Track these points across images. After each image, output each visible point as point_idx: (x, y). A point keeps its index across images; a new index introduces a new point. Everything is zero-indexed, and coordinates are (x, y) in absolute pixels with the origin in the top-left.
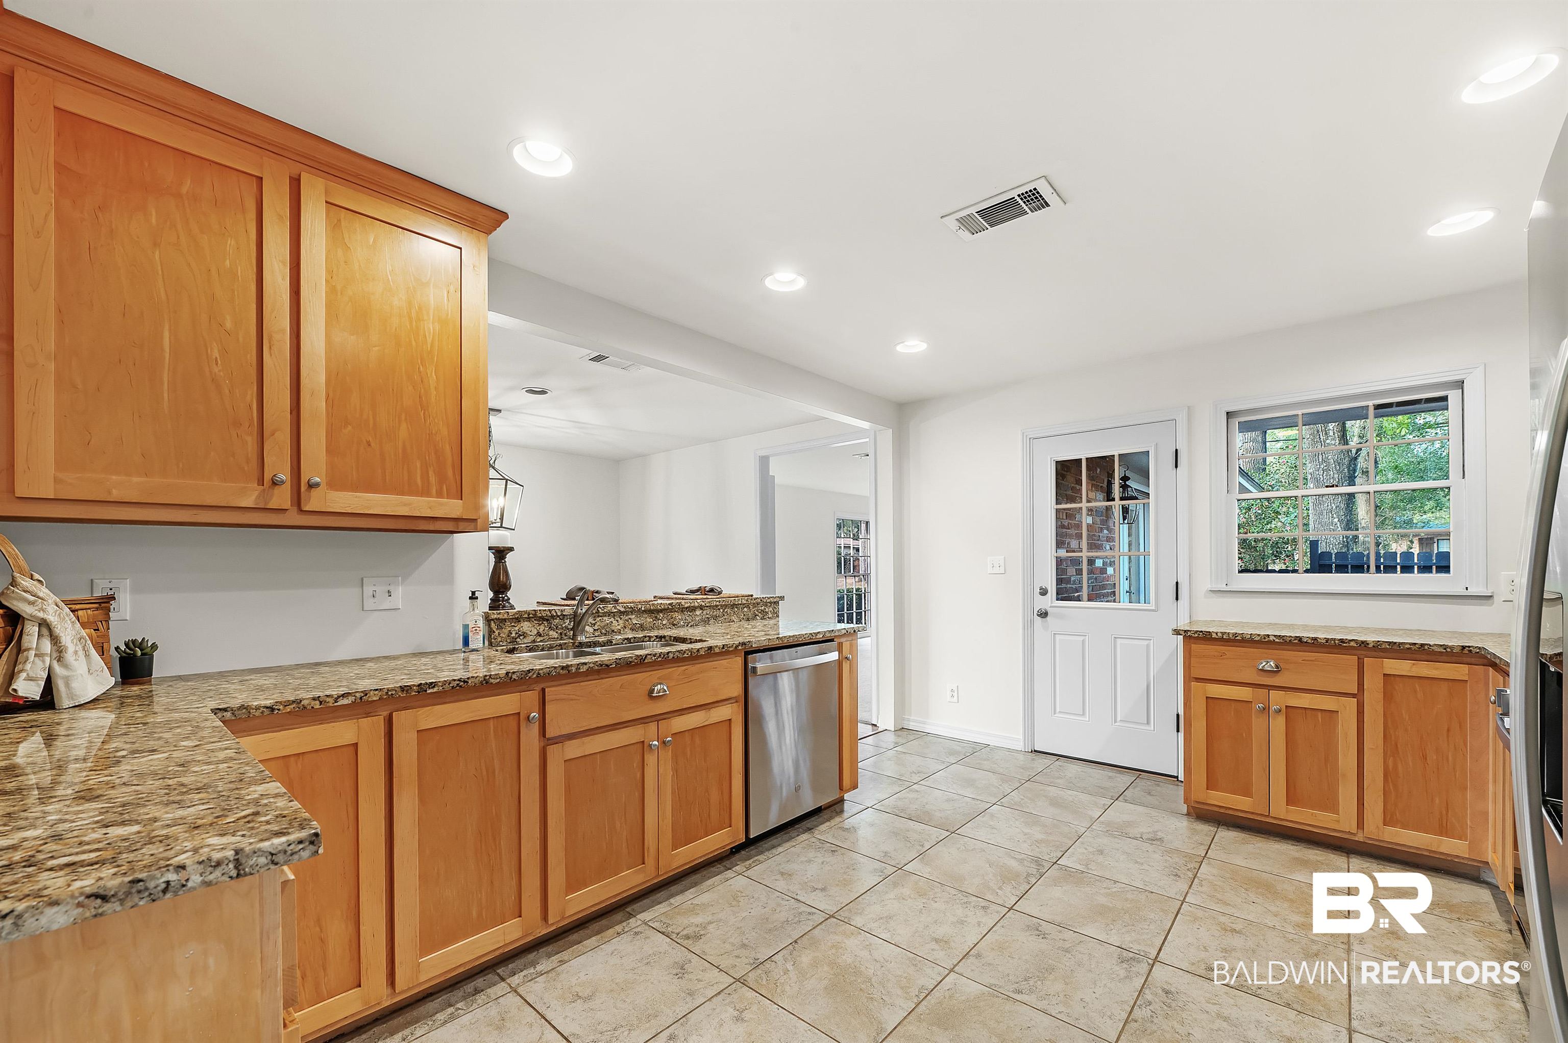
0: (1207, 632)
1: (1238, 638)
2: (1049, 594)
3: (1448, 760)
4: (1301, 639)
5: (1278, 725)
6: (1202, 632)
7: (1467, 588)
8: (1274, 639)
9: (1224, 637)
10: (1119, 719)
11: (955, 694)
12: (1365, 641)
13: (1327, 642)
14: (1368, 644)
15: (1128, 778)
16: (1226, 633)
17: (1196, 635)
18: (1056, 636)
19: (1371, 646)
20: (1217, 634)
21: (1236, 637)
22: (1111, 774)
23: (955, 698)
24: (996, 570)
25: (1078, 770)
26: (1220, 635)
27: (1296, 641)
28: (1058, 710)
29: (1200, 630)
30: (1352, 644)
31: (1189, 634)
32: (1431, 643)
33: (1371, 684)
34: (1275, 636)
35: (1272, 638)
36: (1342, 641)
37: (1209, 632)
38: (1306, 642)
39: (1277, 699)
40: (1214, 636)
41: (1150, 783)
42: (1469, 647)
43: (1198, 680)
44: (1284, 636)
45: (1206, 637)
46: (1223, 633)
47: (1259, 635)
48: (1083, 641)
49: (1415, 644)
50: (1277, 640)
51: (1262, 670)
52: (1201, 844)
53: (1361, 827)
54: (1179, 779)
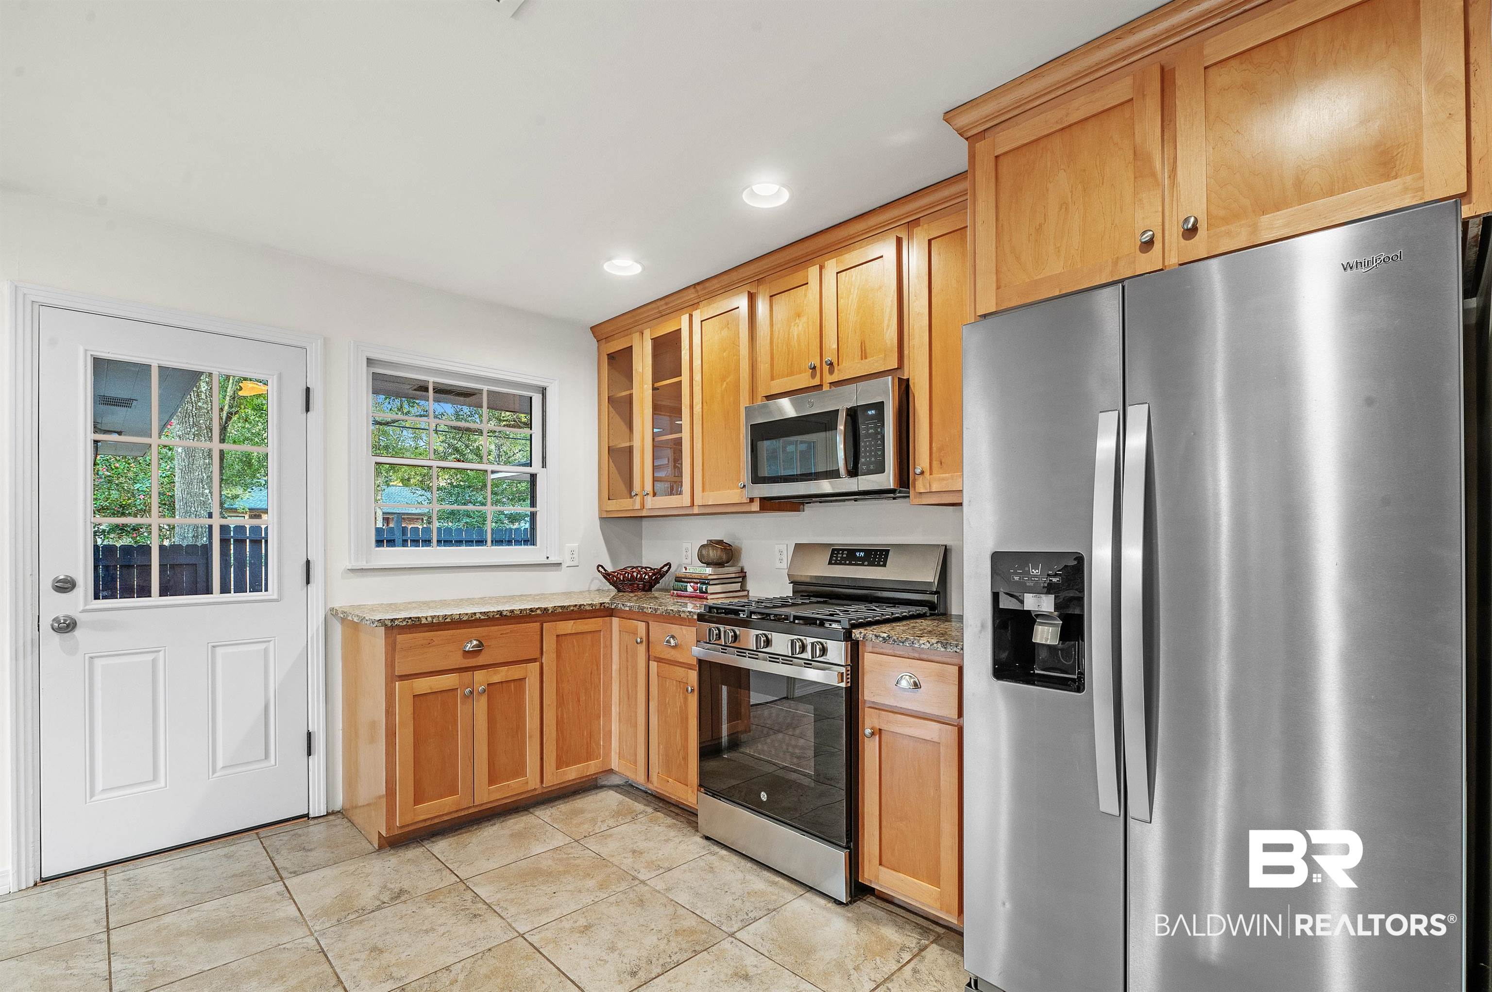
0: (416, 618)
1: (447, 620)
2: (76, 591)
3: (591, 697)
4: (502, 613)
5: (481, 706)
6: (410, 618)
7: (548, 558)
8: (480, 616)
9: (434, 621)
10: (220, 764)
12: (547, 608)
13: (521, 613)
14: (548, 610)
15: (249, 847)
16: (435, 616)
17: (405, 623)
18: (96, 660)
19: (550, 611)
20: (426, 619)
21: (445, 619)
22: (226, 850)
25: (166, 870)
26: (429, 619)
27: (498, 616)
28: (99, 786)
29: (409, 617)
30: (539, 612)
31: (397, 622)
32: (585, 604)
33: (549, 644)
34: (481, 613)
35: (478, 616)
36: (531, 610)
37: (419, 618)
38: (505, 616)
39: (481, 678)
40: (424, 621)
41: (286, 838)
42: (604, 603)
43: (402, 678)
44: (488, 612)
45: (414, 625)
46: (433, 617)
47: (467, 614)
48: (154, 662)
49: (576, 605)
50: (483, 617)
51: (469, 652)
52: (438, 870)
53: (542, 782)
54: (311, 815)
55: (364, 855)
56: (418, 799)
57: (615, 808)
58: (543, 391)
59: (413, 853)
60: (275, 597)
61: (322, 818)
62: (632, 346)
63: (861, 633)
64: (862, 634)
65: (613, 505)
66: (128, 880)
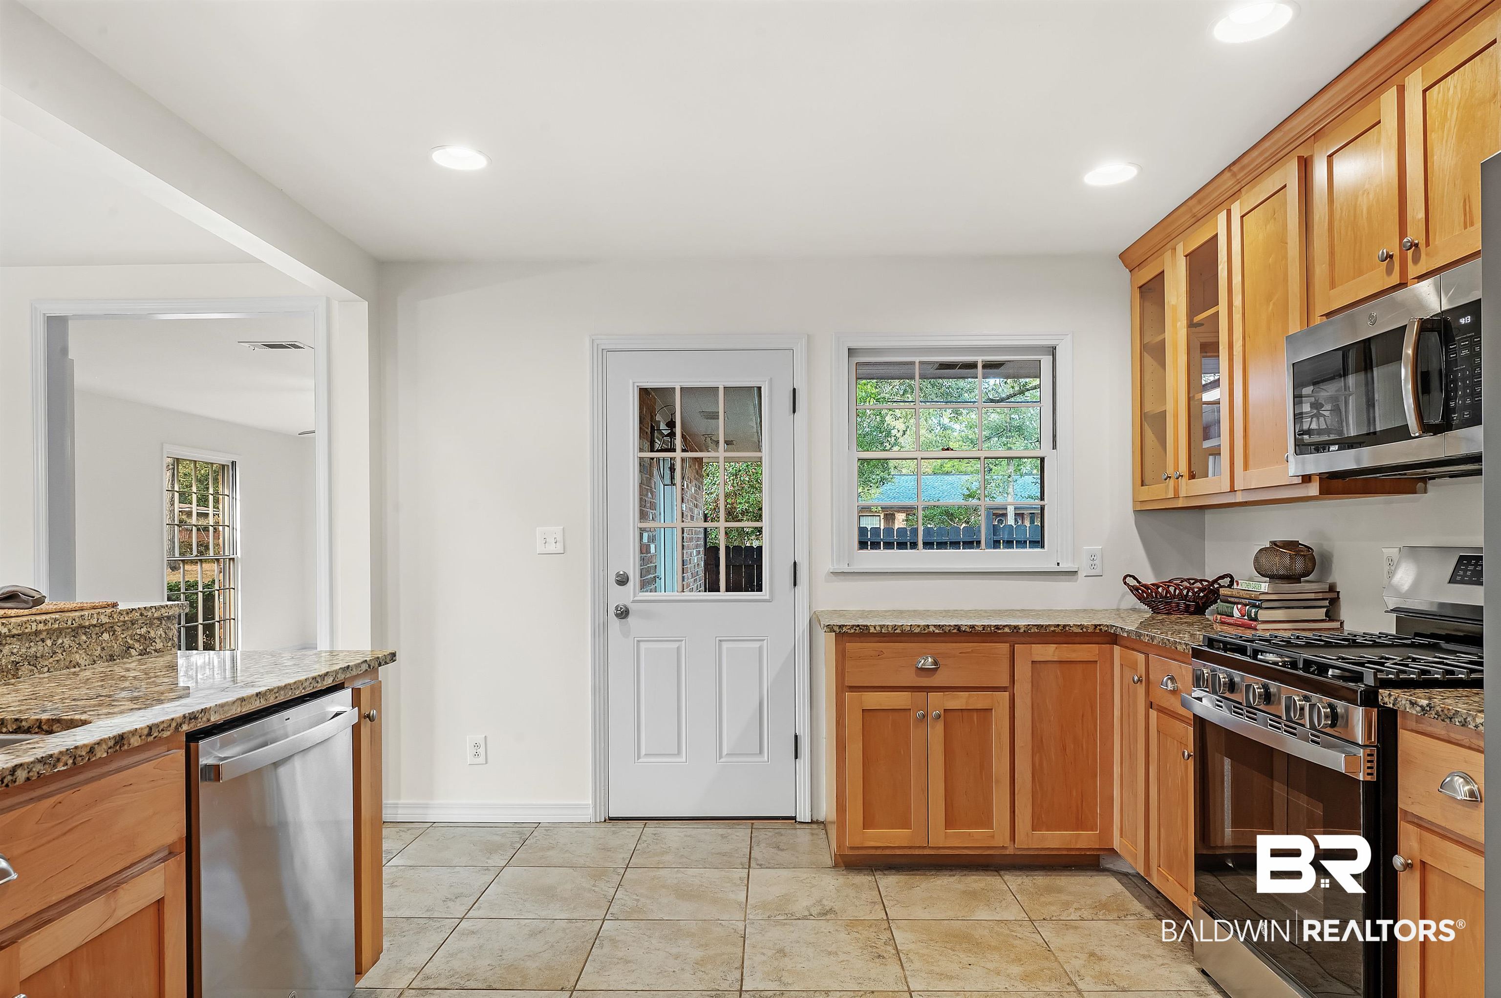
0: (864, 626)
1: (897, 631)
2: (631, 583)
3: (1082, 747)
4: (960, 627)
5: (936, 732)
6: (858, 626)
7: (1058, 564)
8: (934, 629)
9: (883, 631)
10: (725, 752)
11: (482, 751)
12: (1018, 626)
13: (984, 630)
14: (1019, 629)
15: (741, 833)
16: (884, 625)
17: (853, 631)
18: (642, 643)
19: (1022, 631)
20: (875, 628)
21: (895, 630)
22: (721, 831)
23: (482, 759)
24: (552, 548)
25: (680, 834)
26: (878, 628)
27: (955, 631)
28: (643, 752)
29: (857, 624)
30: (1007, 630)
31: (844, 629)
32: (1071, 624)
33: (1023, 670)
34: (935, 626)
35: (931, 629)
36: (997, 627)
37: (867, 626)
38: (964, 631)
39: (937, 702)
40: (872, 630)
41: (770, 834)
42: (1100, 625)
43: (853, 689)
44: (943, 626)
45: (862, 633)
46: (882, 627)
47: (919, 626)
48: (678, 649)
49: (1058, 625)
50: (937, 631)
51: (922, 669)
52: (872, 902)
53: (1013, 838)
54: (798, 820)
55: (819, 867)
56: (868, 822)
57: (1104, 898)
58: (1053, 351)
59: (862, 879)
60: (767, 597)
61: (806, 825)
62: (1163, 271)
63: (1390, 695)
64: (1392, 698)
65: (1147, 493)
66: (655, 834)
